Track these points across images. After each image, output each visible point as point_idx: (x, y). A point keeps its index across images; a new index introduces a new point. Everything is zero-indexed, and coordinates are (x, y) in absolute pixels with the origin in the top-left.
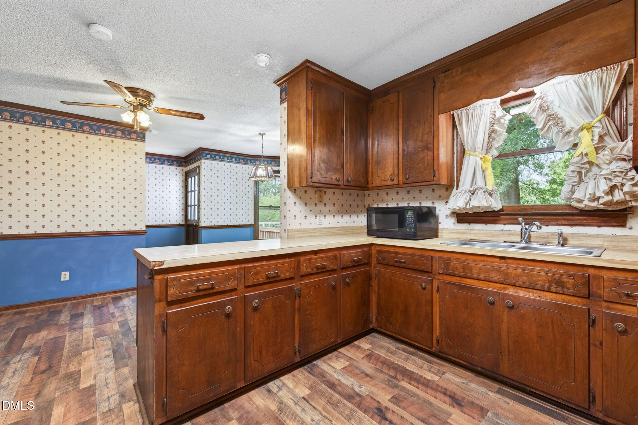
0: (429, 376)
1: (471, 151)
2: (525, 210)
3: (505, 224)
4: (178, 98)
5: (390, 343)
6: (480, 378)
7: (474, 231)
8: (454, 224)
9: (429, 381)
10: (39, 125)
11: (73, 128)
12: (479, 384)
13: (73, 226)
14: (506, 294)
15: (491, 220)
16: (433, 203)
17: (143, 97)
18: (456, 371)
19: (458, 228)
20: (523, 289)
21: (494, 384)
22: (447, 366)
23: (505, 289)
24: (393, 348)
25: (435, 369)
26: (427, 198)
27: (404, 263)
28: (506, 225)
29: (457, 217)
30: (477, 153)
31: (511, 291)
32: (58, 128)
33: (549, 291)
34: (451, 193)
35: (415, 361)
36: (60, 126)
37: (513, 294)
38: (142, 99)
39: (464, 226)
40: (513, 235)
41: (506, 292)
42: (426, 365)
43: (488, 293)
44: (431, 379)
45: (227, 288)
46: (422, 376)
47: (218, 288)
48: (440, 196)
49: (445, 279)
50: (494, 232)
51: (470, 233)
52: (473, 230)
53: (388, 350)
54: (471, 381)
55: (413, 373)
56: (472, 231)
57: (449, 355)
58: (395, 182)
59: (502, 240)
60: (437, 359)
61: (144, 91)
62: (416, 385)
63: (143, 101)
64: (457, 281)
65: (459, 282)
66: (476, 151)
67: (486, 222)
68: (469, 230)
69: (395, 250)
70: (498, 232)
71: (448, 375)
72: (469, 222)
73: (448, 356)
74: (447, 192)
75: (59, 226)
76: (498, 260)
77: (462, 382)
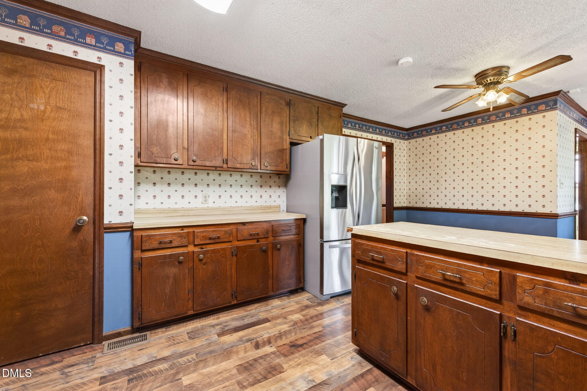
4: (532, 52)
10: (501, 120)
11: (529, 112)
13: (544, 206)
17: (492, 76)
32: (516, 117)
36: (517, 115)
38: (492, 78)
45: (396, 269)
47: (388, 265)
61: (494, 69)
63: (494, 79)
75: (530, 206)
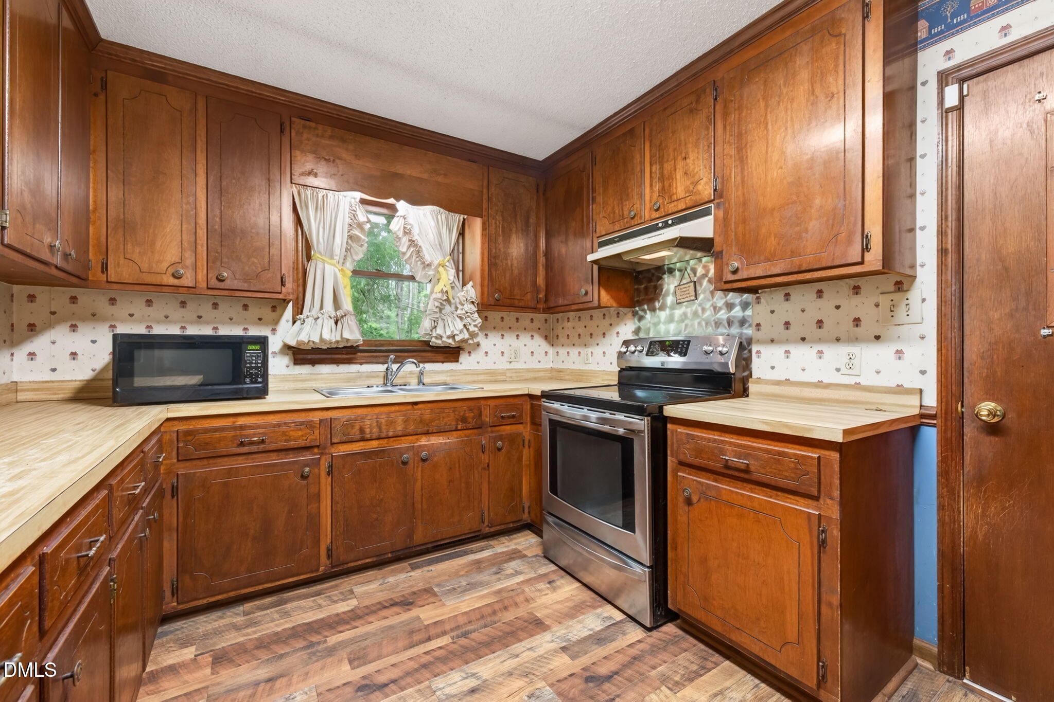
0: (343, 607)
1: (325, 255)
2: (382, 345)
3: (361, 364)
5: (221, 618)
6: (386, 569)
7: (322, 376)
8: (287, 366)
9: (352, 610)
12: (393, 573)
14: (420, 446)
15: (344, 359)
16: (245, 329)
18: (357, 580)
19: (295, 373)
20: (434, 435)
21: (403, 564)
22: (344, 582)
23: (417, 440)
24: (240, 620)
25: (336, 595)
26: (231, 319)
27: (263, 442)
28: (363, 365)
29: (294, 354)
30: (334, 262)
31: (424, 441)
33: (457, 430)
34: (281, 315)
35: (301, 608)
37: (427, 443)
39: (305, 370)
40: (373, 377)
41: (419, 444)
42: (320, 600)
43: (401, 452)
44: (353, 607)
46: (337, 615)
48: (260, 319)
49: (342, 450)
50: (348, 374)
51: (315, 380)
52: (319, 374)
53: (236, 628)
54: (384, 577)
55: (322, 620)
56: (320, 376)
57: (348, 563)
58: (187, 281)
59: (364, 385)
60: (320, 584)
62: (348, 627)
64: (360, 448)
65: (363, 448)
66: (333, 259)
67: (337, 362)
68: (314, 374)
69: (234, 422)
70: (354, 375)
71: (358, 590)
72: (313, 363)
73: (346, 566)
74: (274, 313)
76: (410, 407)
77: (380, 585)
